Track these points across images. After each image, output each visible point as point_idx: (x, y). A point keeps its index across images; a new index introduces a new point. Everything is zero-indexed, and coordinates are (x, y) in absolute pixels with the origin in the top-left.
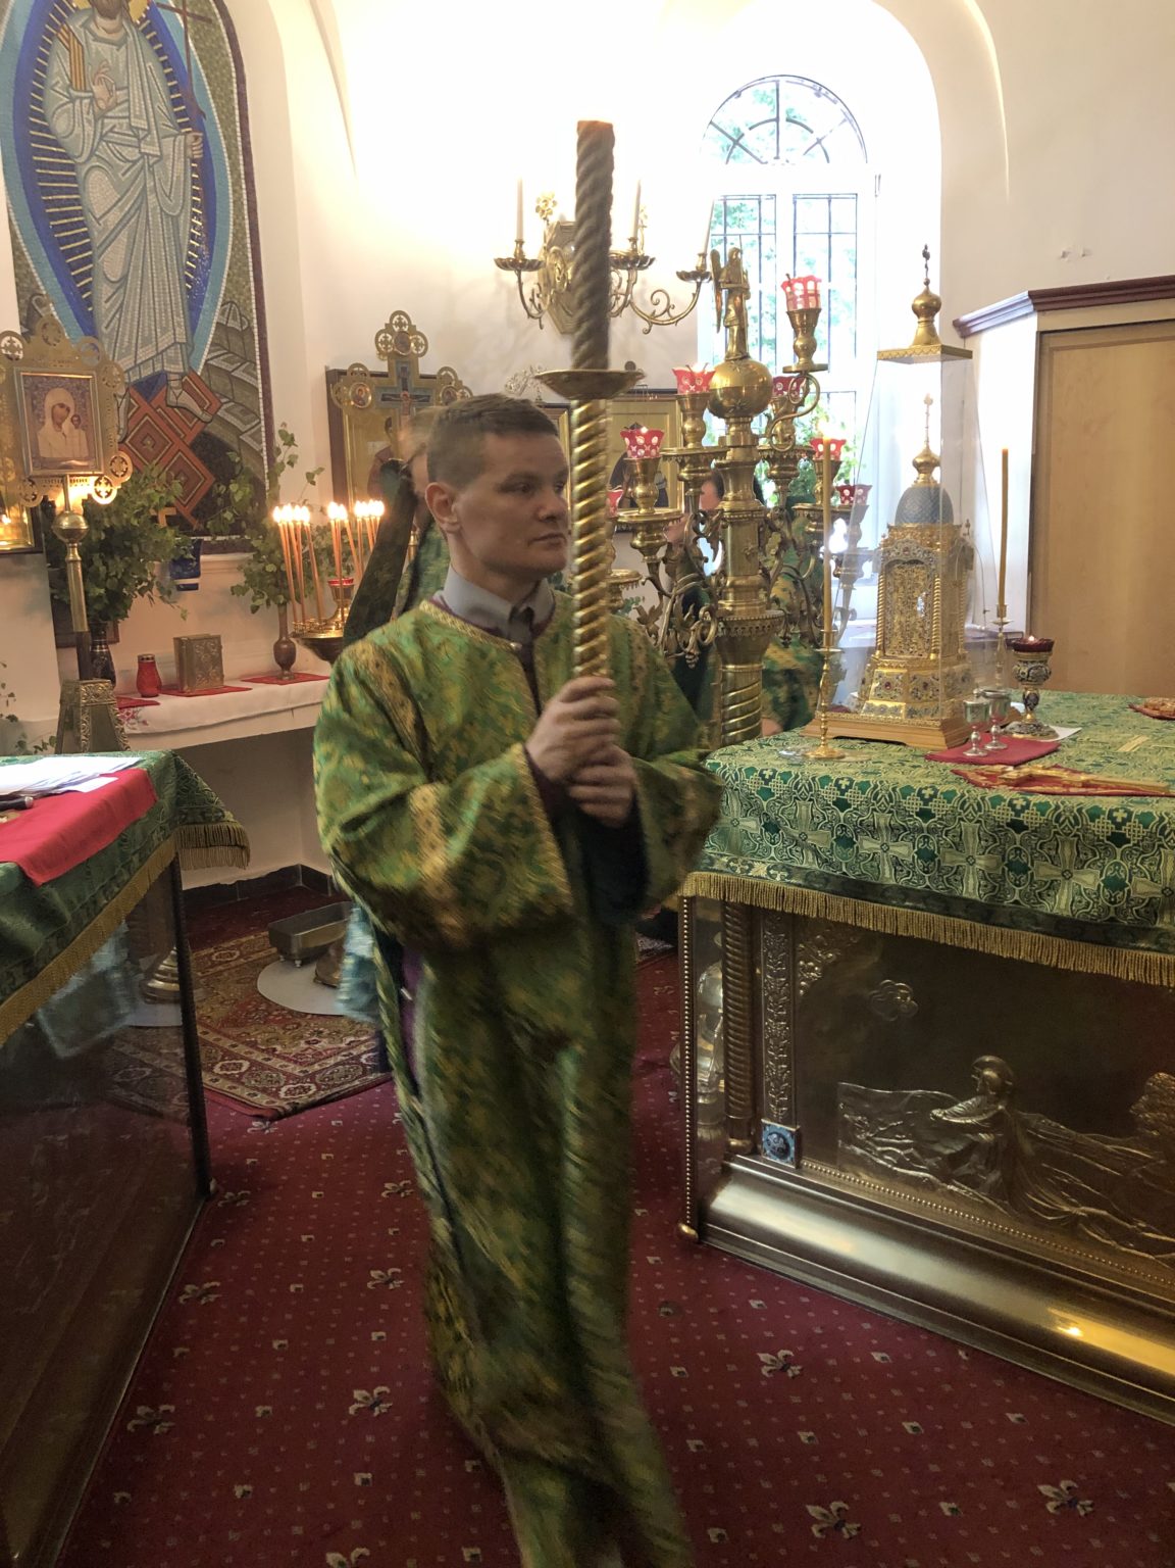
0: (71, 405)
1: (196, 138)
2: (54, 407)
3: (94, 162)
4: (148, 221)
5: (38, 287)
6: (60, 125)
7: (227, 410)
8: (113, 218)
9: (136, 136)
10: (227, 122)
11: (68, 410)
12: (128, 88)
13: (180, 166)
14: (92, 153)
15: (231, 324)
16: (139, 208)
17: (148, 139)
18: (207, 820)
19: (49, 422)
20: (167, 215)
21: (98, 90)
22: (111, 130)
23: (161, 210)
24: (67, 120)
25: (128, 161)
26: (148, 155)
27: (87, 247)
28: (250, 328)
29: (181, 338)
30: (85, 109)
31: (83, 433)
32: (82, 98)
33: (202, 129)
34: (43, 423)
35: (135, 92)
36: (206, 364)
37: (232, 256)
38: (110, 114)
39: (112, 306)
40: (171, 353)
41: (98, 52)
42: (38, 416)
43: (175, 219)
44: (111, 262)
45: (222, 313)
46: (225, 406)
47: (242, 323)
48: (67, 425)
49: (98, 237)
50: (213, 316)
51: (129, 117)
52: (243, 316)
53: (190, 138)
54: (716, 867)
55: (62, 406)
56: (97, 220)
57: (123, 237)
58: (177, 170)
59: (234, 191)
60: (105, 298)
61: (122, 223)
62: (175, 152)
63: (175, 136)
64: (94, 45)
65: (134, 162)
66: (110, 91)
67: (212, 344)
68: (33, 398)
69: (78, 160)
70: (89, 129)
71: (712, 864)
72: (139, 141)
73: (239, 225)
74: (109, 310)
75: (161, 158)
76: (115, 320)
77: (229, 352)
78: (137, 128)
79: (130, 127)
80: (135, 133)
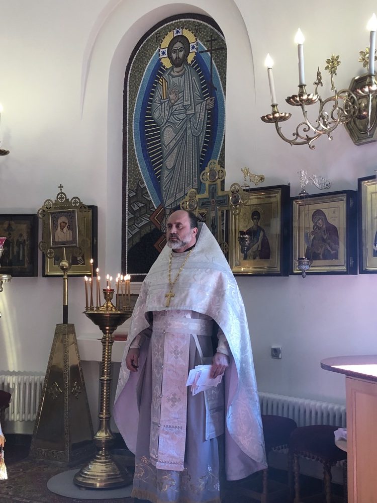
0: (67, 222)
1: (211, 100)
2: (61, 223)
3: (167, 125)
4: (186, 141)
5: (142, 177)
8: (172, 145)
9: (185, 109)
11: (66, 224)
12: (184, 91)
13: (202, 114)
14: (167, 121)
16: (183, 137)
17: (190, 108)
19: (59, 228)
20: (195, 136)
21: (171, 96)
22: (175, 110)
23: (192, 135)
30: (166, 106)
31: (71, 231)
32: (165, 102)
33: (215, 95)
34: (57, 229)
35: (187, 91)
38: (176, 104)
39: (168, 179)
41: (173, 81)
43: (198, 137)
44: (169, 163)
48: (65, 230)
49: (165, 153)
51: (183, 102)
53: (209, 101)
55: (64, 222)
56: (166, 147)
57: (175, 151)
61: (175, 145)
62: (201, 111)
63: (202, 103)
64: (172, 80)
65: (183, 119)
66: (176, 95)
68: (54, 221)
70: (167, 113)
74: (166, 181)
76: (169, 184)
78: (186, 105)
79: (183, 106)
80: (185, 108)
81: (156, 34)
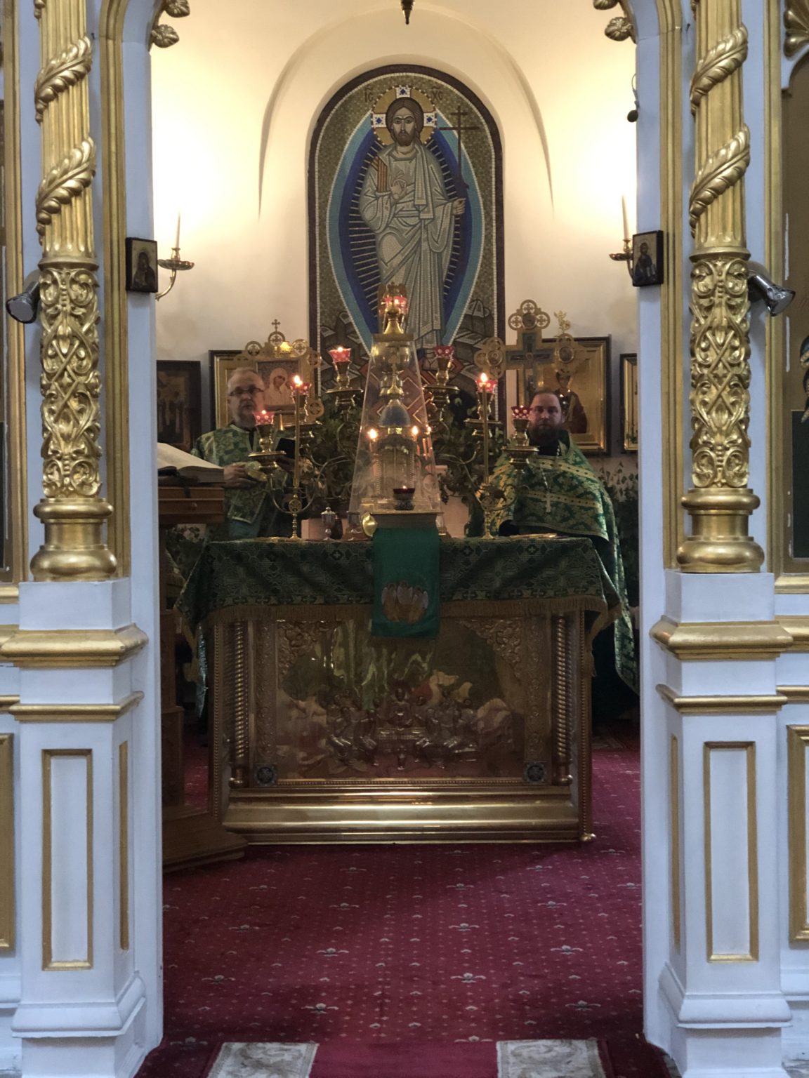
0: (285, 376)
1: (461, 202)
2: (275, 379)
3: (388, 230)
4: (420, 258)
5: (344, 308)
6: (368, 215)
8: (396, 261)
9: (418, 210)
11: (284, 379)
12: (415, 183)
13: (447, 221)
14: (387, 226)
15: (476, 314)
16: (415, 252)
17: (426, 210)
19: (272, 386)
20: (434, 253)
21: (394, 189)
22: (401, 210)
23: (431, 250)
24: (373, 210)
25: (411, 225)
26: (425, 219)
28: (491, 316)
29: (437, 326)
30: (385, 202)
32: (383, 196)
33: (466, 196)
34: (268, 387)
35: (420, 184)
36: (455, 341)
37: (481, 270)
38: (401, 201)
40: (429, 336)
41: (396, 167)
43: (440, 255)
45: (470, 308)
46: (467, 368)
47: (485, 312)
48: (283, 387)
49: (385, 273)
50: (464, 309)
51: (414, 200)
52: (487, 309)
53: (456, 203)
56: (386, 264)
57: (402, 271)
58: (444, 225)
59: (486, 229)
61: (402, 263)
62: (444, 216)
63: (445, 204)
64: (394, 164)
65: (415, 226)
66: (402, 188)
67: (460, 328)
69: (378, 232)
70: (386, 213)
72: (419, 212)
73: (488, 251)
75: (433, 219)
77: (472, 332)
78: (419, 205)
79: (414, 205)
80: (417, 208)
81: (366, 88)
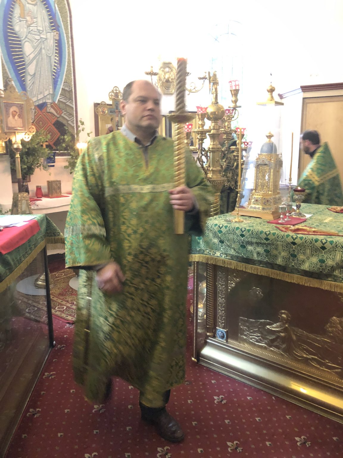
0: (18, 111)
1: (57, 33)
2: (13, 111)
3: (26, 39)
4: (42, 57)
5: (9, 76)
6: (17, 28)
7: (64, 114)
8: (32, 56)
9: (39, 32)
10: (66, 29)
11: (17, 113)
12: (37, 18)
13: (52, 41)
14: (26, 37)
15: (66, 88)
16: (40, 54)
17: (43, 33)
18: (55, 235)
19: (11, 116)
20: (48, 56)
21: (28, 18)
22: (32, 30)
23: (46, 55)
24: (19, 27)
25: (36, 40)
26: (43, 38)
27: (24, 65)
28: (72, 90)
29: (51, 92)
30: (24, 24)
31: (21, 120)
32: (23, 21)
33: (58, 31)
34: (9, 116)
36: (59, 100)
37: (67, 69)
38: (31, 25)
39: (31, 82)
40: (48, 96)
41: (28, 8)
42: (8, 114)
43: (50, 57)
44: (31, 69)
45: (64, 85)
46: (64, 113)
47: (69, 89)
48: (16, 117)
49: (27, 62)
50: (61, 86)
51: (37, 27)
52: (70, 86)
53: (55, 33)
54: (205, 253)
55: (15, 111)
56: (27, 57)
57: (35, 62)
58: (51, 43)
59: (68, 50)
60: (29, 79)
61: (34, 58)
62: (51, 37)
63: (51, 33)
64: (27, 5)
65: (38, 40)
66: (32, 19)
67: (61, 94)
68: (7, 109)
69: (22, 39)
70: (25, 30)
71: (204, 252)
72: (40, 33)
73: (69, 59)
74: (30, 83)
75: (46, 39)
76: (32, 87)
77: (65, 97)
78: (40, 30)
79: (37, 29)
